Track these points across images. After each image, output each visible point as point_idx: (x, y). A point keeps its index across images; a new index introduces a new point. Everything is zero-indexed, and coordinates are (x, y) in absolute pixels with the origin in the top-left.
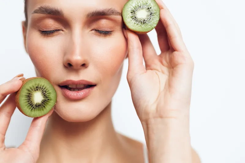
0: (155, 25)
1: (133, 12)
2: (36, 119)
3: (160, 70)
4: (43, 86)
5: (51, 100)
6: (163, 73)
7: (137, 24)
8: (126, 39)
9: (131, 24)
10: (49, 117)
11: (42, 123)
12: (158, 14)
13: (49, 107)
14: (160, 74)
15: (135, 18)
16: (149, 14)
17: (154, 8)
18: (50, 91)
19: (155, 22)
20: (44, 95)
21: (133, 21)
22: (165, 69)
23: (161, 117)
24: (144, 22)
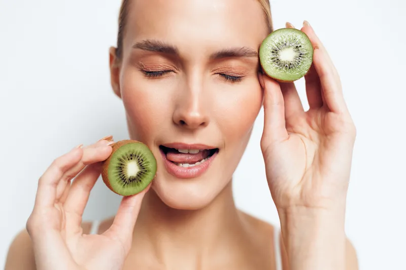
0: (306, 72)
1: (275, 52)
2: (126, 198)
3: (307, 135)
4: (140, 153)
5: (149, 171)
6: (311, 139)
7: (280, 69)
8: (263, 89)
9: (270, 69)
10: (145, 194)
11: (136, 202)
12: (310, 55)
13: (146, 181)
14: (307, 141)
15: (277, 61)
16: (297, 54)
17: (305, 47)
18: (148, 160)
19: (305, 67)
20: (141, 165)
21: (275, 65)
22: (315, 135)
23: (307, 206)
24: (290, 66)
